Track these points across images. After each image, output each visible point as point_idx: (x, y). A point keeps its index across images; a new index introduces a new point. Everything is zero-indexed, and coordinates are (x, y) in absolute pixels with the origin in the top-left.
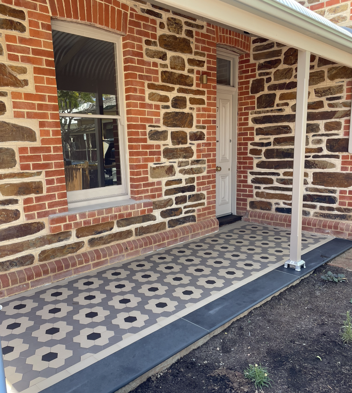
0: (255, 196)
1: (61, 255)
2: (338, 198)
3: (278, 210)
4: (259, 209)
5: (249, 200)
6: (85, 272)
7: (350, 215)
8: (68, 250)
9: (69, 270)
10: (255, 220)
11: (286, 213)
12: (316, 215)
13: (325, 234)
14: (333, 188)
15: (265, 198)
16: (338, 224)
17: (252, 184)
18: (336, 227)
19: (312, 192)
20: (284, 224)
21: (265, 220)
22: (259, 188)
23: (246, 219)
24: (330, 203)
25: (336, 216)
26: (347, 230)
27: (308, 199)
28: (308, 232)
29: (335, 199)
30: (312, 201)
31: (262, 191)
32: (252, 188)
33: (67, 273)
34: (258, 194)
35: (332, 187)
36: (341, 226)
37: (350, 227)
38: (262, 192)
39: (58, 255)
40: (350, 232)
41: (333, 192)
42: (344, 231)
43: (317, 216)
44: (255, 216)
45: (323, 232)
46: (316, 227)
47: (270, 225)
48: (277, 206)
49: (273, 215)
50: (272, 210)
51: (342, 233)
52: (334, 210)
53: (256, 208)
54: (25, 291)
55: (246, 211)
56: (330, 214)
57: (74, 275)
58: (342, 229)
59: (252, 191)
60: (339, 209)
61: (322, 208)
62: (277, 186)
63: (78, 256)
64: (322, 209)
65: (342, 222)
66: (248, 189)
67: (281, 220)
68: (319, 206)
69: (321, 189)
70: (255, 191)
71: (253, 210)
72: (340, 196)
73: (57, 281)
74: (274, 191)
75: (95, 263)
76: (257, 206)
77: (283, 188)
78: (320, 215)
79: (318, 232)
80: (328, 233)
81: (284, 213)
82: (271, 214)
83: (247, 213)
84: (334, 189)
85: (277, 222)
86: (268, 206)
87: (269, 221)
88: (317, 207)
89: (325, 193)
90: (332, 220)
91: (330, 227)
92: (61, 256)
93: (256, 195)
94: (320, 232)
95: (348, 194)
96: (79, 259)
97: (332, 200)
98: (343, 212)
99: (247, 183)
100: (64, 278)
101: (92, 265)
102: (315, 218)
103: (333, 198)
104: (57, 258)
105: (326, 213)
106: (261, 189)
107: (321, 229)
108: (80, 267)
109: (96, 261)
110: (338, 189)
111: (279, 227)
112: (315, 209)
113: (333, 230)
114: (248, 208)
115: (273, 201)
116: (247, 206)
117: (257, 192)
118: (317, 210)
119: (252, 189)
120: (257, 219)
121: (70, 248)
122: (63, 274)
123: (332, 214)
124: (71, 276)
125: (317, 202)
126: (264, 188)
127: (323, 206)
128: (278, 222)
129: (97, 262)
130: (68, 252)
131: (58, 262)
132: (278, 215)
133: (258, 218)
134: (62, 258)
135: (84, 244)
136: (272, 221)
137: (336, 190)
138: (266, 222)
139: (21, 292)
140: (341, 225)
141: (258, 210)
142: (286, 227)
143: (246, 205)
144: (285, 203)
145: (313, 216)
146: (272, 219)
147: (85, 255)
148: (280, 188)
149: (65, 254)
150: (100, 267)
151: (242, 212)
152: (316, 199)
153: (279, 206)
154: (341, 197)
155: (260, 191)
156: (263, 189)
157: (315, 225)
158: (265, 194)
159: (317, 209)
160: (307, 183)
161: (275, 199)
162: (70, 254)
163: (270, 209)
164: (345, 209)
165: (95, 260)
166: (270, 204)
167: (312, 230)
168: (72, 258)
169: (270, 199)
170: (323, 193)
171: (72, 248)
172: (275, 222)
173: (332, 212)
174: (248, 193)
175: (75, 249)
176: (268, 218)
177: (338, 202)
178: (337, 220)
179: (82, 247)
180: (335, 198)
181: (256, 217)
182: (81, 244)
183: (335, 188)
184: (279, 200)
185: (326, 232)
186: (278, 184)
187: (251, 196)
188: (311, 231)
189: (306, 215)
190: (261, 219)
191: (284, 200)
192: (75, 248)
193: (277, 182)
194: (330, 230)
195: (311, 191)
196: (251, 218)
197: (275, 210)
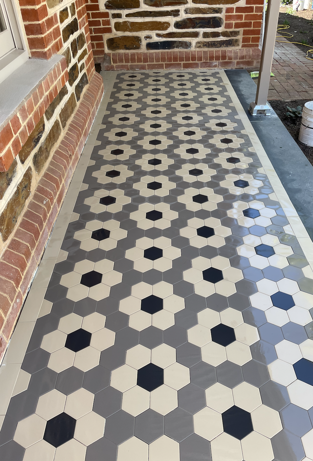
0: (114, 30)
2: (224, 19)
3: (150, 46)
4: (123, 49)
5: (106, 36)
7: (237, 39)
8: (23, 193)
9: (44, 230)
10: (123, 67)
11: (161, 49)
12: (199, 45)
13: (212, 68)
14: (219, 5)
15: (130, 31)
16: (226, 53)
17: (107, 11)
18: (224, 57)
19: (194, 14)
20: (163, 64)
21: (136, 63)
22: (119, 16)
23: (108, 66)
24: (214, 27)
25: (222, 43)
26: (236, 58)
27: (188, 25)
28: (193, 69)
29: (221, 21)
30: (194, 27)
31: (124, 20)
32: (109, 17)
34: (118, 26)
35: (217, 5)
36: (229, 55)
37: (238, 54)
38: (125, 22)
40: (238, 60)
41: (219, 11)
42: (233, 60)
43: (200, 47)
44: (121, 61)
45: (209, 66)
46: (202, 62)
47: (144, 69)
48: (149, 41)
49: (145, 54)
50: (142, 47)
51: (230, 62)
52: (219, 36)
53: (118, 47)
55: (103, 56)
56: (214, 42)
58: (230, 58)
59: (108, 23)
60: (224, 34)
61: (206, 35)
62: (146, 10)
64: (206, 37)
65: (228, 49)
66: (101, 20)
67: (158, 60)
68: (202, 33)
69: (204, 9)
70: (113, 21)
71: (114, 52)
72: (226, 15)
74: (142, 18)
76: (119, 44)
77: (155, 12)
78: (204, 45)
79: (204, 67)
80: (215, 66)
81: (159, 49)
82: (142, 54)
83: (108, 58)
84: (219, 7)
85: (153, 63)
86: (135, 42)
87: (142, 63)
88: (200, 35)
89: (209, 13)
90: (217, 49)
91: (217, 58)
93: (115, 28)
94: (206, 67)
95: (236, 13)
97: (216, 23)
98: (229, 36)
99: (98, 9)
102: (198, 49)
103: (219, 20)
105: (210, 41)
106: (123, 17)
107: (208, 62)
110: (224, 7)
111: (156, 70)
112: (197, 38)
113: (221, 61)
114: (106, 50)
115: (142, 34)
116: (103, 47)
117: (116, 23)
118: (200, 39)
119: (108, 19)
120: (124, 64)
121: (23, 189)
123: (217, 41)
125: (200, 27)
126: (127, 16)
127: (207, 31)
128: (155, 63)
131: (24, 224)
132: (152, 54)
133: (126, 62)
136: (146, 64)
137: (222, 8)
138: (137, 66)
140: (228, 53)
141: (122, 51)
142: (165, 68)
143: (102, 45)
144: (158, 35)
145: (196, 47)
146: (145, 60)
148: (151, 12)
151: (98, 57)
152: (199, 23)
153: (151, 40)
154: (228, 18)
155: (120, 20)
156: (125, 17)
157: (200, 59)
158: (129, 24)
159: (200, 37)
160: (186, 2)
161: (144, 30)
163: (138, 47)
164: (231, 32)
166: (138, 39)
167: (196, 66)
168: (32, 205)
169: (137, 31)
170: (207, 14)
171: (25, 187)
172: (151, 63)
173: (217, 38)
174: (102, 26)
176: (139, 60)
177: (224, 25)
178: (223, 48)
180: (220, 19)
181: (123, 62)
183: (221, 6)
184: (151, 31)
185: (213, 65)
186: (147, 6)
187: (109, 30)
188: (196, 68)
189: (187, 48)
190: (129, 64)
191: (157, 31)
193: (145, 4)
194: (218, 62)
195: (192, 13)
196: (115, 65)
197: (145, 47)
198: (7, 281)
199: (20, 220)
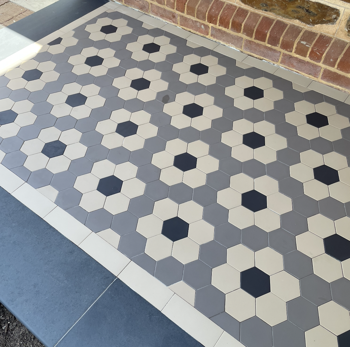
1: (281, 13)
6: (304, 74)
8: (299, 9)
9: (275, 50)
33: (270, 52)
39: (274, 9)
54: (202, 35)
57: (281, 65)
63: (309, 36)
73: (249, 53)
75: (330, 72)
92: (279, 14)
96: (302, 42)
100: (262, 58)
101: (322, 70)
104: (271, 13)
108: (296, 58)
109: (334, 69)
121: (303, 8)
122: (262, 50)
124: (274, 62)
129: (335, 73)
130: (296, 15)
131: (267, 22)
134: (280, 18)
135: (336, 18)
139: (198, 33)
147: (324, 40)
149: (290, 15)
150: (338, 87)
162: (297, 21)
165: (333, 66)
168: (295, 31)
171: (307, 11)
175: (313, 18)
179: (332, 21)
182: (330, 15)
192: (314, 15)
198: (208, 8)
199: (270, 15)
